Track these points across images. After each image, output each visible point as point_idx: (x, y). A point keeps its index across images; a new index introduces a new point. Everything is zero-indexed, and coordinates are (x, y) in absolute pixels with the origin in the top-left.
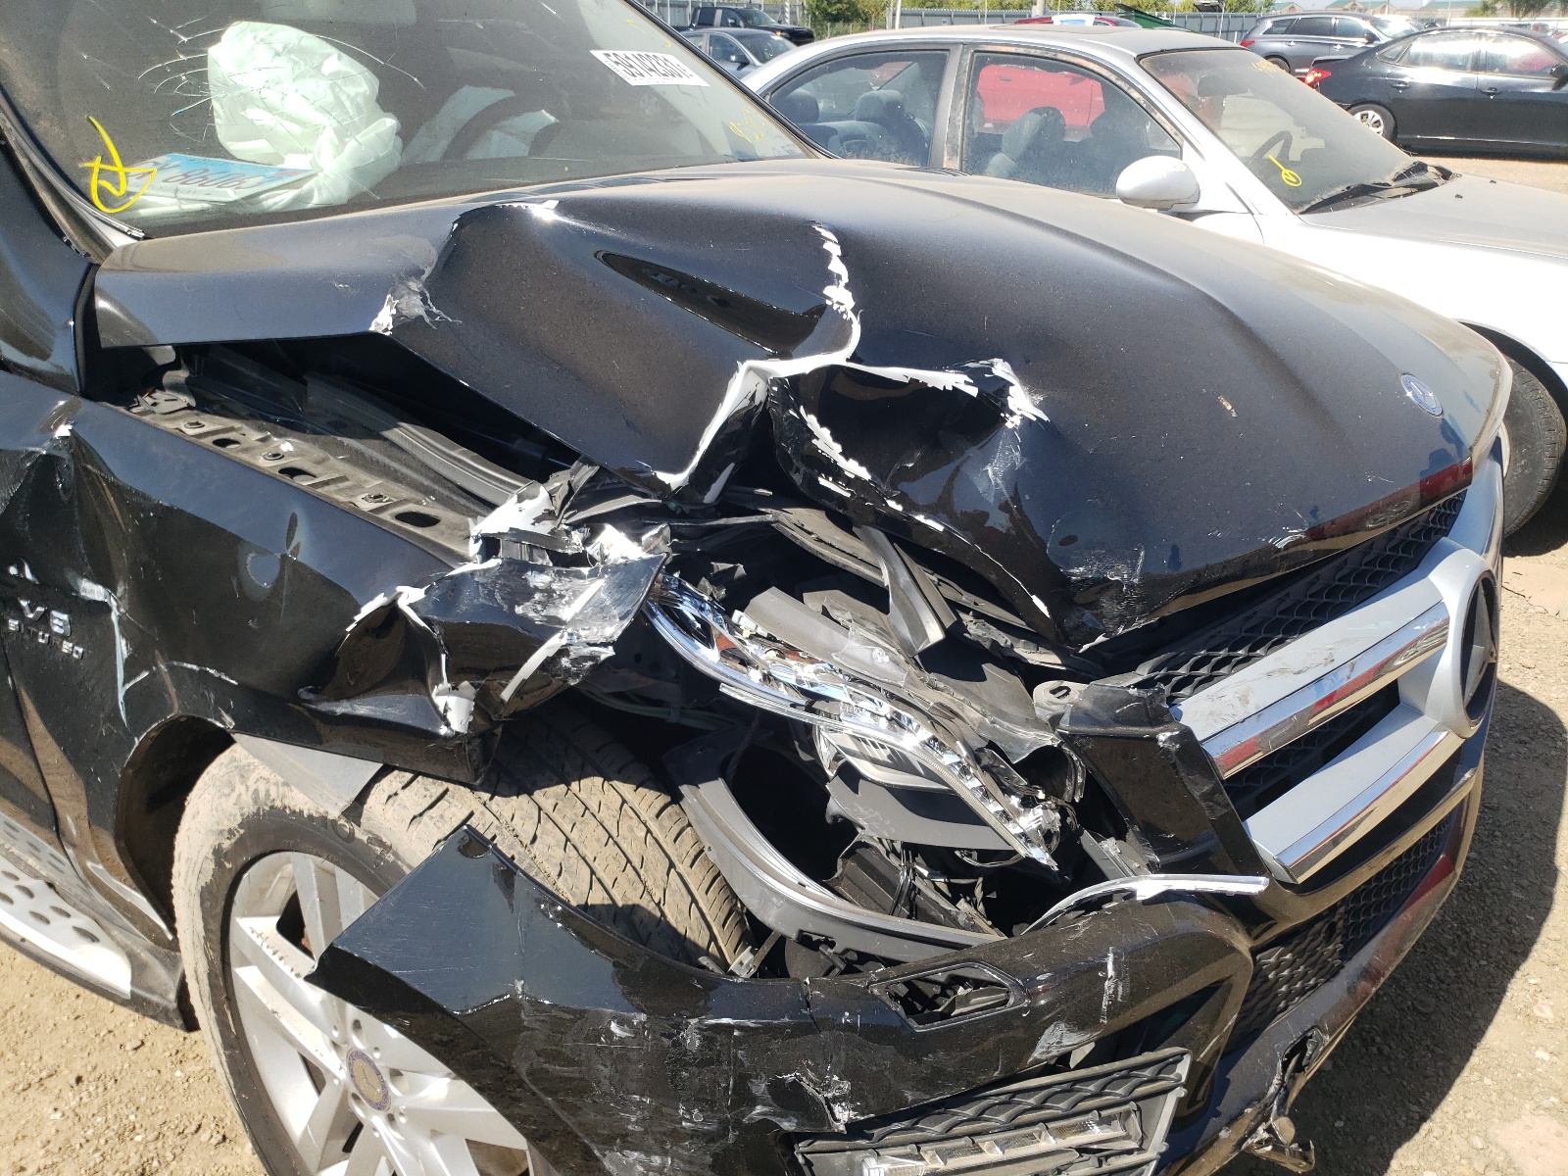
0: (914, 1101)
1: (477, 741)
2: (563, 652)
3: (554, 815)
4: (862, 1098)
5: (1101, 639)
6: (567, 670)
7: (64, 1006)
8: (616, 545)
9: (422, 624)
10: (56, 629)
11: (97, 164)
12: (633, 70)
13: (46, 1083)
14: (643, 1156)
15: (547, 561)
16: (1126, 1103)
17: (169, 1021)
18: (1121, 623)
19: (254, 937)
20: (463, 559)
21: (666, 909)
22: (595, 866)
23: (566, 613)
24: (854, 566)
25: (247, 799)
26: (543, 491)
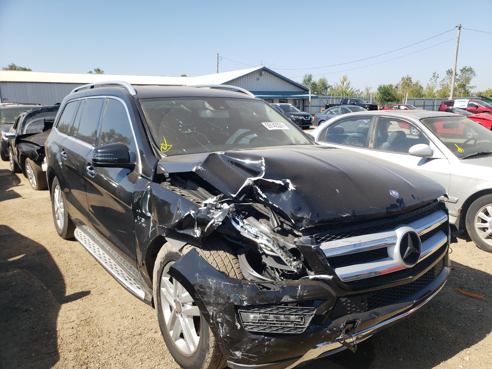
0: (258, 303)
1: (201, 239)
2: (214, 223)
3: (213, 255)
4: (249, 301)
5: (303, 228)
6: (214, 226)
7: (133, 306)
8: (226, 206)
9: (194, 217)
10: (142, 221)
11: (163, 144)
12: (271, 127)
13: (127, 318)
14: (213, 308)
15: (214, 208)
16: (301, 315)
17: (149, 305)
18: (307, 225)
19: (165, 280)
20: (201, 207)
21: (230, 274)
22: (218, 264)
23: (215, 217)
24: (265, 213)
25: (166, 251)
26: (215, 197)
